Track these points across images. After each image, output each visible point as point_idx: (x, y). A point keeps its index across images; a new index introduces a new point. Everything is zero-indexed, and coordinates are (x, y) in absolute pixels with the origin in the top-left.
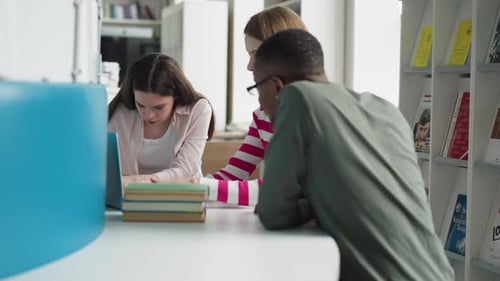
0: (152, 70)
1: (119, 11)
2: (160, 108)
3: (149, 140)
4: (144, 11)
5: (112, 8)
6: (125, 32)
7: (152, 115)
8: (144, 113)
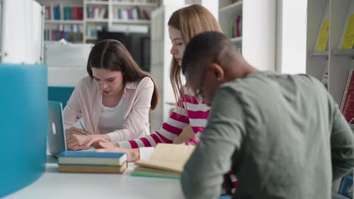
0: (104, 52)
1: (125, 14)
2: (111, 80)
3: (107, 108)
4: (142, 14)
5: (119, 12)
6: (128, 29)
7: (106, 86)
8: (100, 85)
